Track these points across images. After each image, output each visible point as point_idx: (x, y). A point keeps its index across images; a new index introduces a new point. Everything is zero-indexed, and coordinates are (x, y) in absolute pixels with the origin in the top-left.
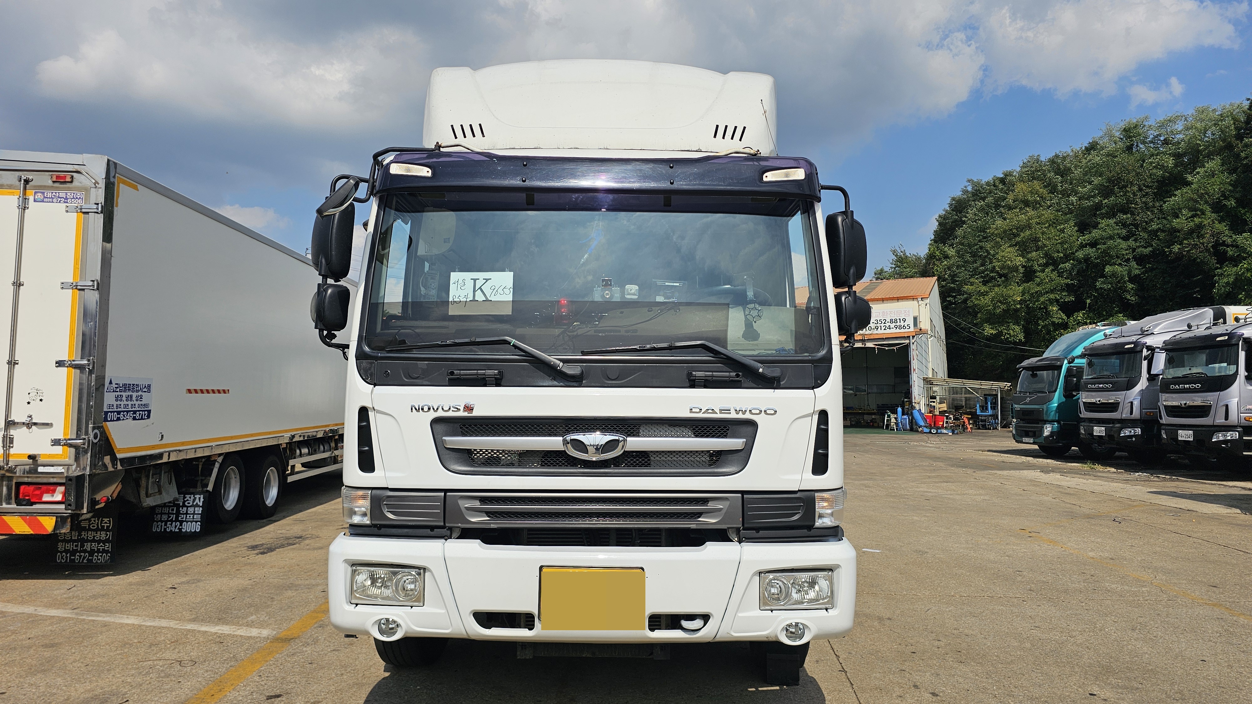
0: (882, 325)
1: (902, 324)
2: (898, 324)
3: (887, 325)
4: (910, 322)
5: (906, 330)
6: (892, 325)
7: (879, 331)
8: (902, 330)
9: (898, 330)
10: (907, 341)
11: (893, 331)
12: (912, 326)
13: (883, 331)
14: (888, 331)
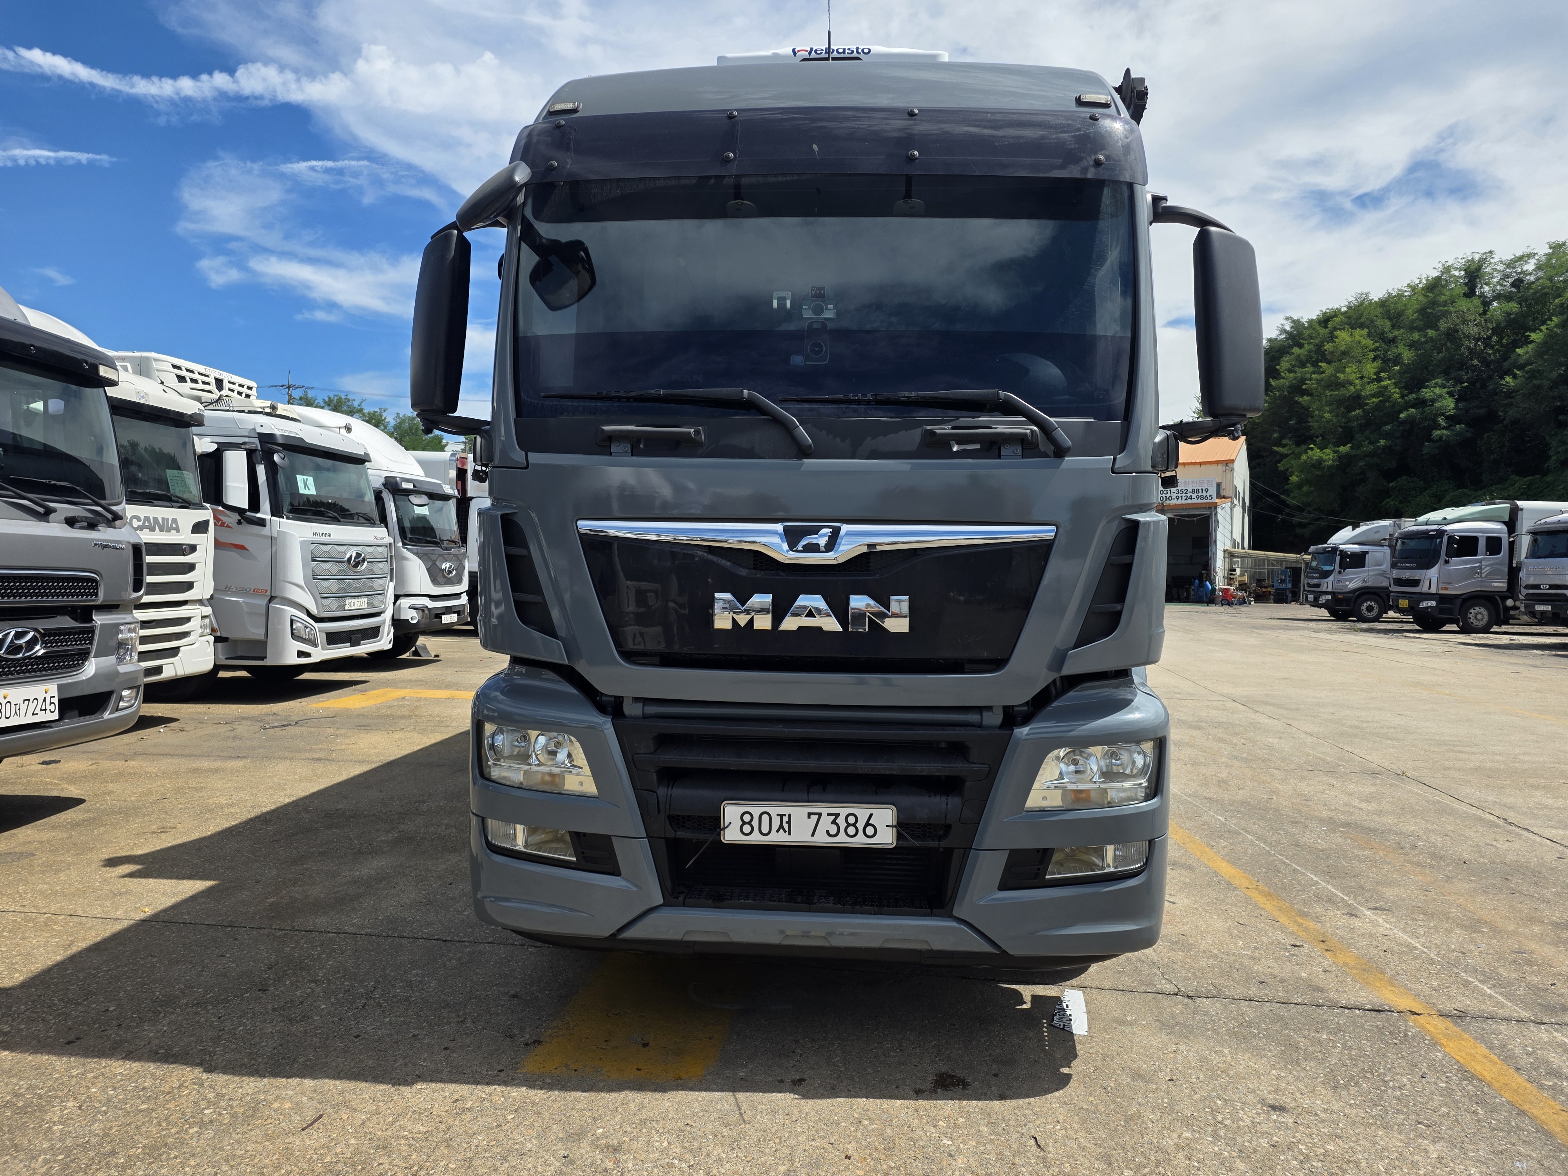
0: (1184, 495)
1: (1204, 494)
2: (1200, 494)
3: (1189, 495)
4: (1213, 491)
5: (1208, 501)
6: (1194, 496)
7: (1180, 502)
8: (1204, 501)
9: (1200, 501)
10: (1207, 512)
11: (1195, 501)
12: (1215, 496)
13: (1184, 502)
14: (1189, 501)
